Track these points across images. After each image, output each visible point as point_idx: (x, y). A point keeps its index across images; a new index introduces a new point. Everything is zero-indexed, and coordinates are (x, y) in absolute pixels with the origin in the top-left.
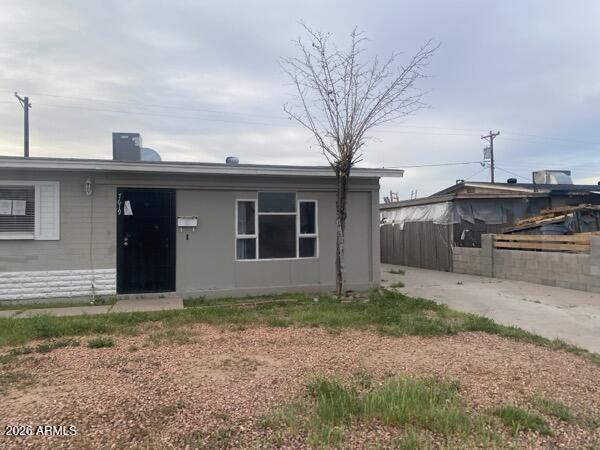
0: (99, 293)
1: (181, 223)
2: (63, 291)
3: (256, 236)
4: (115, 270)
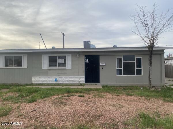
0: (81, 82)
1: (101, 64)
2: (72, 82)
3: (122, 68)
4: (84, 77)
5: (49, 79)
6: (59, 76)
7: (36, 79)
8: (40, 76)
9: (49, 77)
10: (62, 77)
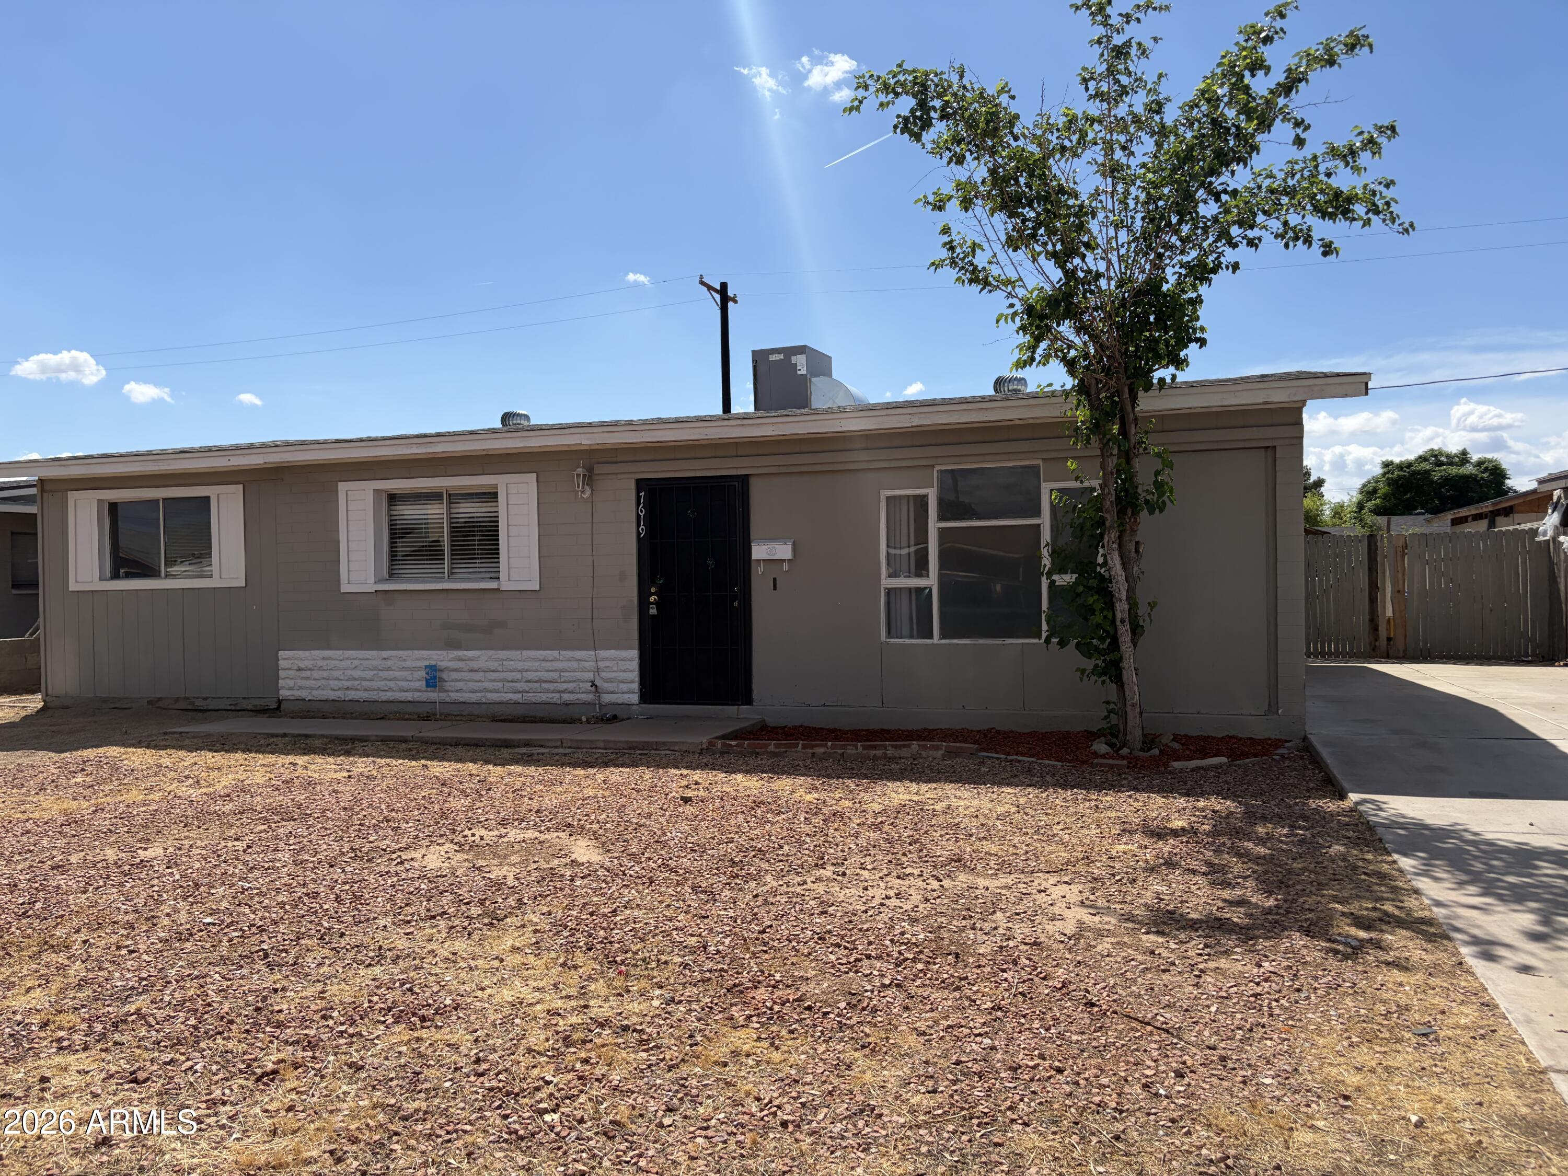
0: (607, 698)
1: (759, 552)
2: (548, 691)
3: (932, 581)
4: (634, 653)
5: (389, 669)
6: (453, 645)
7: (300, 669)
8: (329, 647)
9: (385, 654)
10: (470, 654)
